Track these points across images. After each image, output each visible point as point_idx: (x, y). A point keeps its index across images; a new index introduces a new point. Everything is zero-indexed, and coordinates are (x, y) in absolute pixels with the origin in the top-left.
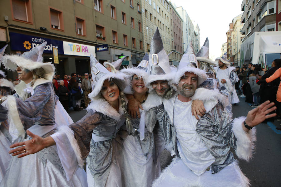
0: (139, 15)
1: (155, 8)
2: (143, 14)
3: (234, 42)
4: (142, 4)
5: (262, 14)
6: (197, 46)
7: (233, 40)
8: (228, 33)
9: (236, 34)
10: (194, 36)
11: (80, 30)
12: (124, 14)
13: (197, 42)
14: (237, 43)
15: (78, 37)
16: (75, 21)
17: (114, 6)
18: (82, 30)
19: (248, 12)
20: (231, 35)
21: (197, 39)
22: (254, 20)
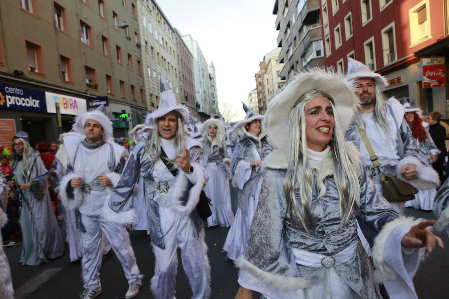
0: (136, 49)
1: (157, 39)
2: (143, 49)
3: (268, 90)
4: (141, 32)
5: (307, 55)
6: (213, 95)
7: (267, 87)
8: (258, 76)
9: (271, 78)
10: (209, 80)
11: (63, 73)
12: (118, 48)
13: (213, 88)
14: (273, 91)
15: (63, 85)
16: (58, 60)
17: (106, 36)
18: (66, 75)
19: (289, 50)
20: (263, 79)
21: (213, 84)
22: (297, 62)
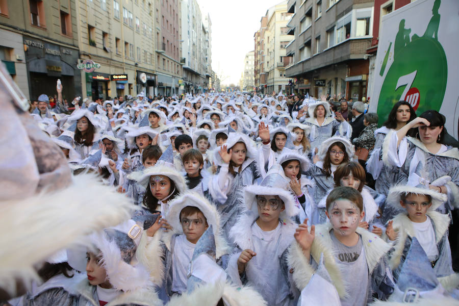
3: (268, 49)
6: (206, 51)
7: (267, 46)
8: (257, 34)
9: (273, 36)
10: (202, 32)
13: (207, 44)
14: (274, 51)
20: (263, 38)
21: (207, 39)
